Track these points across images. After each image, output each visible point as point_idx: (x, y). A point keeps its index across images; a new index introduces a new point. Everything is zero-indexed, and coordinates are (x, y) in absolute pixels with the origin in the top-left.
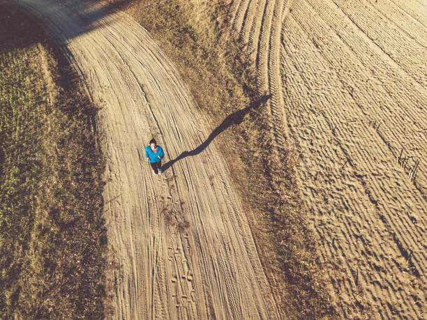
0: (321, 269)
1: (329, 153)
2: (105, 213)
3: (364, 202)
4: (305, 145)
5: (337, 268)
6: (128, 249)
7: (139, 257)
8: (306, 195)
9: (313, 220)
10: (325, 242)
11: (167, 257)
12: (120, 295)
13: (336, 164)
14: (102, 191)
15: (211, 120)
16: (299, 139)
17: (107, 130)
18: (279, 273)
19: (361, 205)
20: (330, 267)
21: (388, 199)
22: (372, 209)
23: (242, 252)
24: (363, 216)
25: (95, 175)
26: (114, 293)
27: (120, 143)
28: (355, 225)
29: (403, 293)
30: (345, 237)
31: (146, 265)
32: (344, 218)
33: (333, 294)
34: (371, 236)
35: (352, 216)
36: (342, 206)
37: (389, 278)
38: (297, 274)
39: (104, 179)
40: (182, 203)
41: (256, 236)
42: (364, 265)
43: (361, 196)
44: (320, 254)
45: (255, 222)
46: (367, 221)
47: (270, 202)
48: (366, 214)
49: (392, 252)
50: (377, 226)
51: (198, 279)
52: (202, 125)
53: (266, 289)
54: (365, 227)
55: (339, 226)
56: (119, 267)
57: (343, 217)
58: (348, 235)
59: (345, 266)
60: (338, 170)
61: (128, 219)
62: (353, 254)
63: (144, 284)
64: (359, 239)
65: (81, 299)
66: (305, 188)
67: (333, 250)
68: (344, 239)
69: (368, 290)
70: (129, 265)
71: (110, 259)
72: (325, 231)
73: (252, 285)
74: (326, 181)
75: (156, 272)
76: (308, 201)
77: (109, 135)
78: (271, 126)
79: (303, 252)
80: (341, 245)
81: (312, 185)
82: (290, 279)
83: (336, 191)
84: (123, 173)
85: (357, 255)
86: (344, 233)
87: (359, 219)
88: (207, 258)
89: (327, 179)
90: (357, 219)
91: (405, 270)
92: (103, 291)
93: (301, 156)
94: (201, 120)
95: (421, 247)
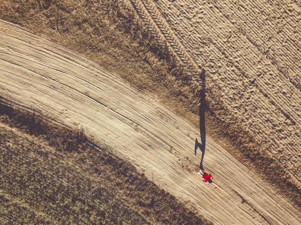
0: (261, 146)
1: (232, 75)
2: (160, 187)
3: (262, 98)
4: (217, 78)
5: (266, 142)
6: (185, 193)
7: (193, 193)
8: (236, 113)
9: (246, 125)
10: (256, 133)
12: (199, 210)
13: (239, 81)
14: (147, 179)
15: (156, 96)
16: (212, 75)
17: (106, 144)
19: (261, 102)
21: (270, 88)
22: (267, 101)
25: (134, 174)
27: (124, 146)
29: (292, 135)
31: (198, 193)
33: (269, 154)
34: (272, 117)
36: (254, 108)
37: (285, 132)
39: (141, 172)
40: (187, 158)
41: (229, 151)
42: (275, 133)
43: (259, 96)
44: (257, 140)
45: (225, 145)
46: (267, 109)
47: (223, 129)
48: (265, 105)
49: (283, 119)
52: (154, 103)
53: (247, 170)
54: (268, 113)
56: (189, 201)
57: (257, 114)
59: (269, 139)
60: (241, 85)
61: (173, 182)
63: (204, 200)
64: (268, 122)
66: (234, 109)
67: (261, 135)
69: (281, 143)
71: (182, 202)
74: (240, 97)
76: (238, 116)
77: (112, 146)
78: (190, 74)
79: (251, 144)
81: (235, 105)
82: (253, 160)
83: (247, 101)
84: (146, 163)
85: (271, 130)
86: (261, 123)
87: (264, 111)
88: (218, 174)
89: (240, 95)
93: (220, 88)
94: (151, 100)
95: (292, 108)
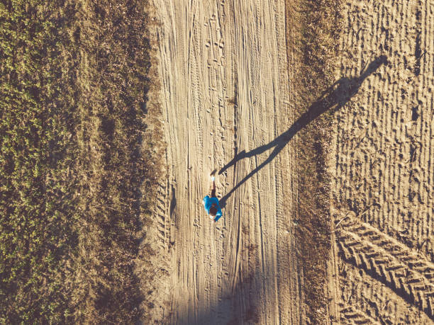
11: (203, 22)
18: (299, 54)
20: (345, 55)
23: (271, 29)
24: (400, 9)
26: (158, 47)
28: (388, 17)
30: (373, 28)
32: (380, 8)
35: (390, 6)
38: (314, 56)
50: (408, 22)
51: (228, 48)
55: (372, 16)
58: (375, 27)
62: (371, 47)
65: (131, 47)
68: (370, 30)
70: (170, 24)
72: (356, 18)
73: (273, 60)
75: (192, 34)
80: (365, 36)
90: (393, 11)
91: (410, 68)
92: (148, 44)
